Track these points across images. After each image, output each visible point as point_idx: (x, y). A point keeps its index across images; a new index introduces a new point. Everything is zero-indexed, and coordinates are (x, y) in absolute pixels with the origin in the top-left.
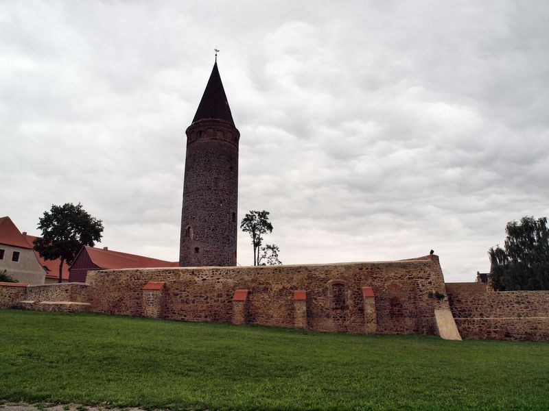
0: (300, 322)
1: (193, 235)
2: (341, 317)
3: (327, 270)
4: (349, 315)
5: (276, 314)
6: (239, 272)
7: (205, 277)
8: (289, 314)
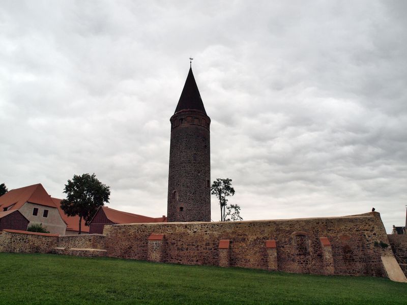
0: (273, 265)
1: (178, 197)
2: (304, 261)
3: (291, 224)
4: (311, 259)
5: (252, 259)
6: (222, 226)
7: (195, 230)
8: (262, 259)
